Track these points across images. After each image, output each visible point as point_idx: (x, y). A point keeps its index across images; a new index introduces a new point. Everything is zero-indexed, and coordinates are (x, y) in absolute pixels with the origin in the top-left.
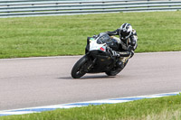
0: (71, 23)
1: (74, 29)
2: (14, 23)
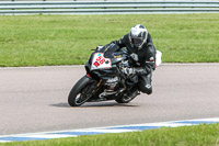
0: (180, 23)
1: (185, 31)
2: (111, 22)
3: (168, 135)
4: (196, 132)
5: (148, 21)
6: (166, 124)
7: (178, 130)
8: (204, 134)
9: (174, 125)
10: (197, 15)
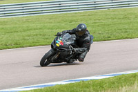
0: (70, 19)
1: (73, 23)
2: (27, 21)
3: (59, 89)
4: (77, 87)
5: (50, 19)
6: (59, 83)
7: (66, 86)
8: (82, 87)
9: (63, 83)
10: (81, 13)
